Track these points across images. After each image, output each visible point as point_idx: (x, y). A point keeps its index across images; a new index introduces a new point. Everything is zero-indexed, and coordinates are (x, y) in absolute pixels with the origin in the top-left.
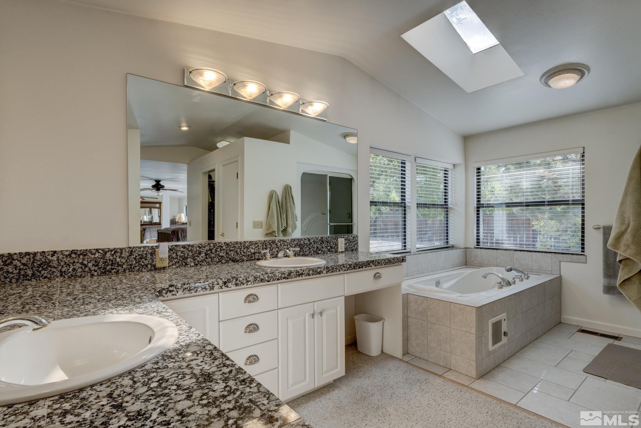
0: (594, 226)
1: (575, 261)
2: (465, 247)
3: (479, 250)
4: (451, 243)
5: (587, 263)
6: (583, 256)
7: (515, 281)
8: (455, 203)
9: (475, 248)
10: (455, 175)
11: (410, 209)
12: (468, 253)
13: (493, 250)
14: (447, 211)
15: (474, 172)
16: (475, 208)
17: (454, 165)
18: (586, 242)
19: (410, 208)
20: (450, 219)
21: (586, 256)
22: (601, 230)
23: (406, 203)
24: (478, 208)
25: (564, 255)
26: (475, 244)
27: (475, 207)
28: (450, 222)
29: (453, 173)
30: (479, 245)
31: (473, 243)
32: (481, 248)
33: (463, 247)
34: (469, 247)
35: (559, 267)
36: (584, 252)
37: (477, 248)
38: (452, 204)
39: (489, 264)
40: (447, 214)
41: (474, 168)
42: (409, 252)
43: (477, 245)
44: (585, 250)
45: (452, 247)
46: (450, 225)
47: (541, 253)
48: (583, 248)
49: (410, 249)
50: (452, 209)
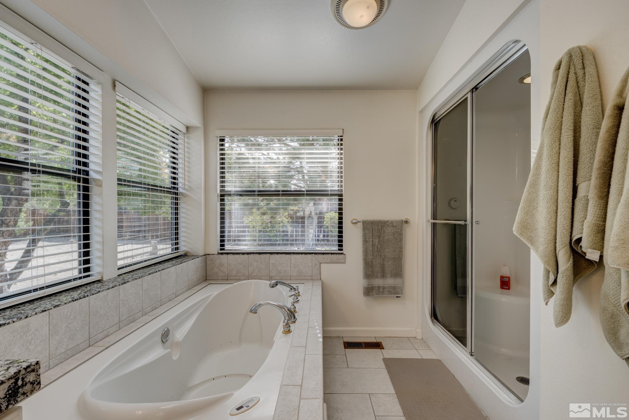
0: (352, 220)
1: (335, 262)
2: (204, 254)
3: (225, 256)
4: (183, 248)
5: (346, 263)
6: (342, 256)
7: (295, 308)
8: (190, 187)
9: (219, 253)
10: (188, 143)
11: (101, 186)
12: (208, 262)
13: (243, 256)
14: (177, 199)
15: (217, 144)
16: (218, 197)
17: (188, 128)
18: (344, 239)
19: (99, 184)
20: (181, 211)
21: (345, 255)
22: (360, 225)
23: (91, 173)
24: (222, 196)
25: (325, 256)
26: (218, 248)
27: (218, 195)
28: (181, 216)
29: (186, 140)
30: (223, 249)
31: (215, 248)
32: (228, 254)
33: (202, 254)
34: (210, 253)
35: (319, 271)
36: (342, 250)
37: (222, 254)
38: (184, 189)
39: (238, 275)
40: (177, 204)
41: (217, 137)
42: (99, 281)
43: (221, 249)
44: (344, 248)
45: (185, 255)
46: (181, 221)
47: (300, 255)
48: (340, 246)
49: (101, 273)
50: (182, 194)
